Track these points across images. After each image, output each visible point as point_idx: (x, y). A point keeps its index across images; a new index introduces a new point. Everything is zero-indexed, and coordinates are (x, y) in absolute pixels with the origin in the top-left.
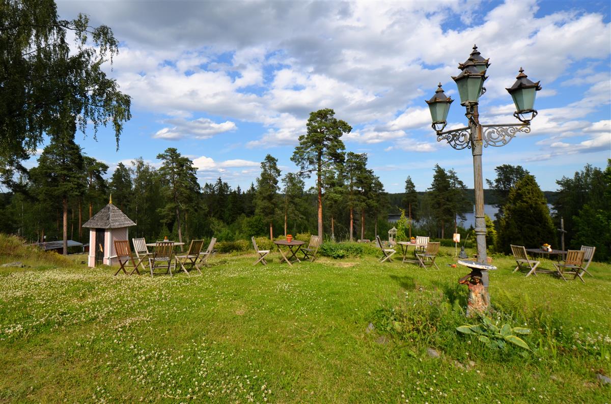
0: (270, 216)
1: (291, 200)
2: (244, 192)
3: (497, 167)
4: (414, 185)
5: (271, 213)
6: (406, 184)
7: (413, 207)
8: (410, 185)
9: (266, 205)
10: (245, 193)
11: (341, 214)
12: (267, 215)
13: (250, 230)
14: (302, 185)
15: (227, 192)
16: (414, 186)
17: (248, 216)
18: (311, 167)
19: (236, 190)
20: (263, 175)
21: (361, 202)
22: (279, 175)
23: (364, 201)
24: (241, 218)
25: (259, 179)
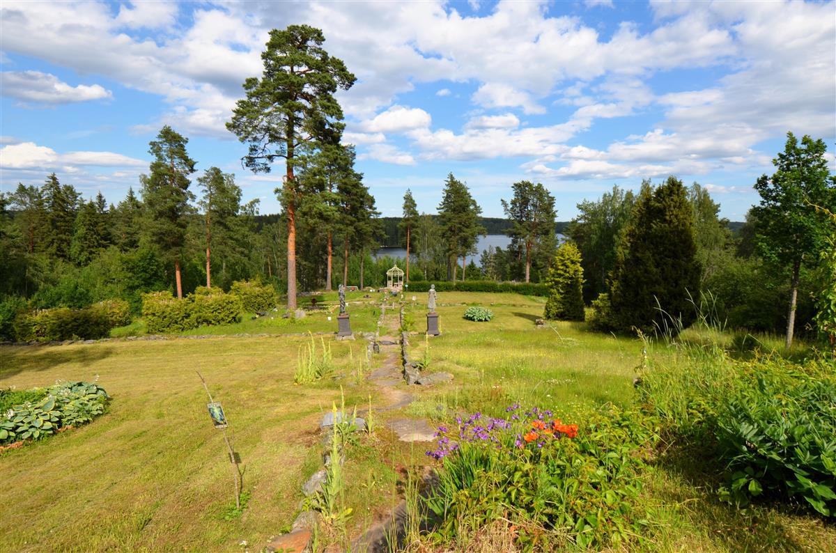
0: (174, 249)
1: (219, 219)
2: (112, 207)
3: (515, 184)
4: (416, 203)
5: (175, 244)
6: (404, 201)
7: (413, 234)
8: (410, 203)
9: (165, 227)
10: (116, 207)
11: (309, 246)
12: (167, 247)
13: (130, 278)
14: (238, 195)
15: (73, 204)
16: (415, 205)
17: (123, 250)
18: (273, 148)
19: (95, 200)
20: (155, 167)
21: (347, 225)
22: (192, 170)
23: (352, 223)
24: (109, 253)
25: (145, 176)
